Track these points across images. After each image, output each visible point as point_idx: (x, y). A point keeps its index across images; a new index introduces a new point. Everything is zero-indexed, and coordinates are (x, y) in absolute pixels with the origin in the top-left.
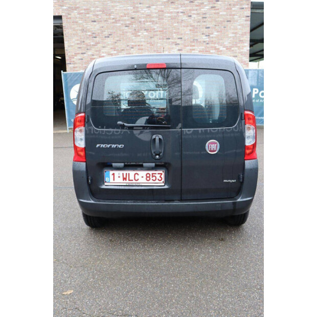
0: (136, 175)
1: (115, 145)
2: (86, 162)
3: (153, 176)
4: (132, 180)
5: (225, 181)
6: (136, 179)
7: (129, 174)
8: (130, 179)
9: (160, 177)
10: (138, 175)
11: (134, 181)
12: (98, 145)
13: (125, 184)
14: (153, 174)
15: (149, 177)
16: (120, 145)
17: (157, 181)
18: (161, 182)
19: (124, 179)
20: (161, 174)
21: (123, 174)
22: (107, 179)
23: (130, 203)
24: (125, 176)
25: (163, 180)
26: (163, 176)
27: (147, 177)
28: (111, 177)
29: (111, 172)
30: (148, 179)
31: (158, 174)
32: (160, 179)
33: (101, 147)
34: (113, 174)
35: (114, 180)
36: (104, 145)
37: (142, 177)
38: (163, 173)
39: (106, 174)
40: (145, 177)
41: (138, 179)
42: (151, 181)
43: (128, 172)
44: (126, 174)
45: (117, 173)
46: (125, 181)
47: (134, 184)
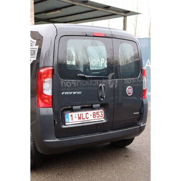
0: (87, 114)
1: (76, 92)
2: (52, 107)
3: (97, 114)
4: (85, 119)
5: (134, 113)
6: (87, 117)
7: (82, 114)
8: (83, 118)
9: (102, 114)
10: (88, 114)
11: (86, 119)
12: (63, 93)
13: (80, 122)
14: (97, 112)
15: (95, 115)
16: (79, 92)
17: (100, 118)
18: (102, 118)
19: (79, 118)
20: (102, 112)
21: (78, 114)
22: (67, 120)
23: (83, 137)
24: (80, 116)
25: (103, 116)
26: (103, 113)
27: (94, 115)
28: (70, 118)
29: (70, 114)
30: (94, 116)
31: (100, 112)
32: (102, 116)
33: (66, 94)
34: (72, 115)
35: (72, 120)
36: (68, 93)
37: (91, 115)
38: (103, 111)
39: (66, 116)
40: (92, 115)
41: (88, 118)
42: (96, 118)
43: (81, 113)
44: (81, 114)
45: (74, 114)
46: (80, 120)
47: (86, 122)
